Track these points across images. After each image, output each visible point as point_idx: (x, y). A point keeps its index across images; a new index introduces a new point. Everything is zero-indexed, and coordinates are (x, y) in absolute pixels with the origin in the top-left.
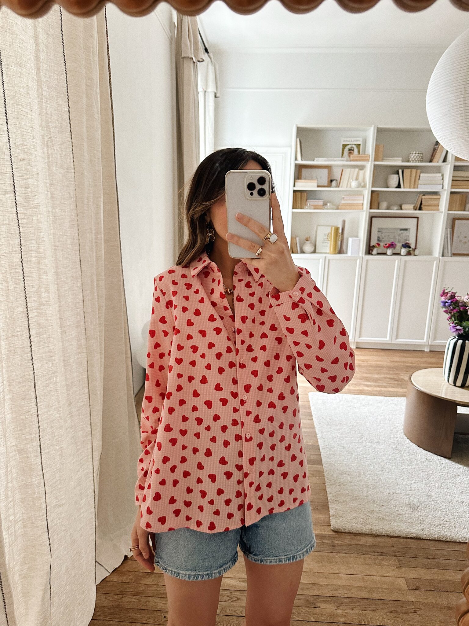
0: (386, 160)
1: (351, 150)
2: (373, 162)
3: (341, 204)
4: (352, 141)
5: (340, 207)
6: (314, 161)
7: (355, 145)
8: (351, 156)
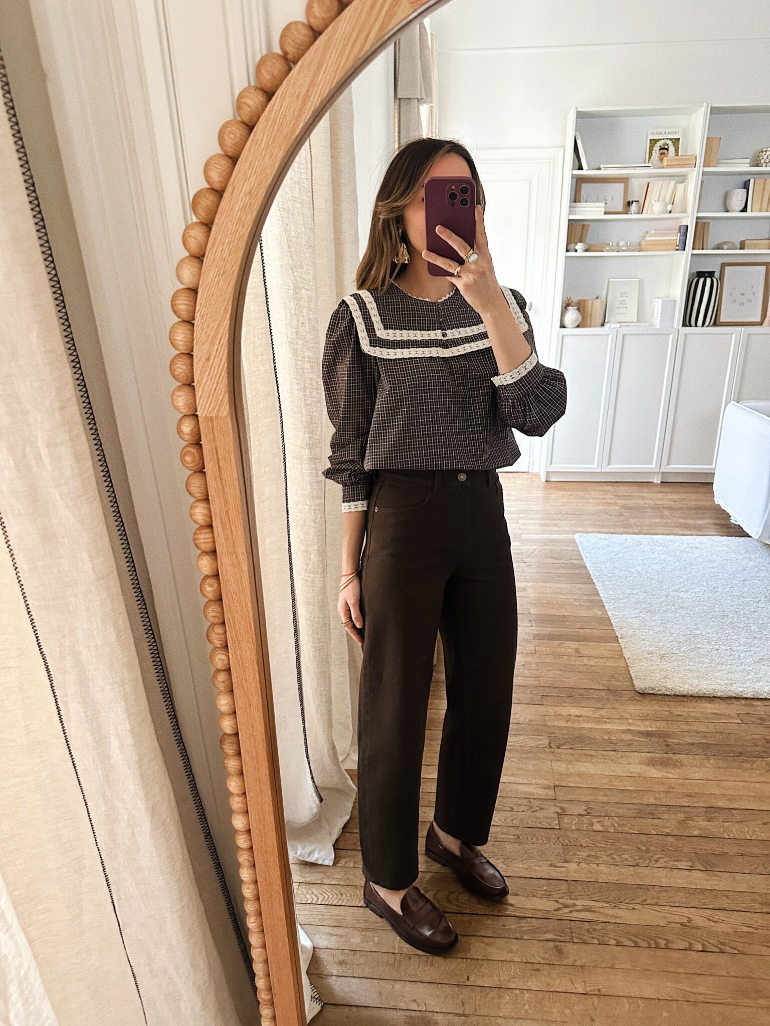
0: (722, 163)
1: (664, 149)
2: (702, 168)
3: (643, 242)
4: (665, 133)
5: (643, 247)
6: (600, 169)
7: (670, 139)
8: (665, 159)
